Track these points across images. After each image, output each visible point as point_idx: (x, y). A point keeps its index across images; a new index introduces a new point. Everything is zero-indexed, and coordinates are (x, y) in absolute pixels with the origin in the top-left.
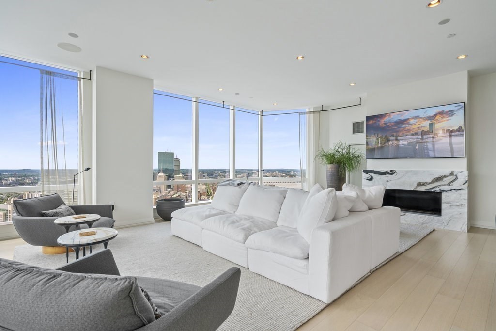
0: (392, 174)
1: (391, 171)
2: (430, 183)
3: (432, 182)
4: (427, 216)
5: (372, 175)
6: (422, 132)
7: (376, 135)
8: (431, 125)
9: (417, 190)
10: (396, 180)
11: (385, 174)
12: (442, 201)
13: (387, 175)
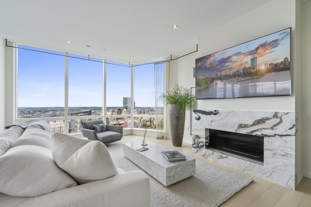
0: (215, 114)
1: (215, 111)
2: (251, 126)
3: (254, 124)
4: (248, 162)
5: (200, 114)
6: (243, 69)
7: (204, 75)
8: (253, 60)
9: (238, 132)
10: (219, 120)
11: (210, 115)
12: (265, 148)
13: (212, 115)
